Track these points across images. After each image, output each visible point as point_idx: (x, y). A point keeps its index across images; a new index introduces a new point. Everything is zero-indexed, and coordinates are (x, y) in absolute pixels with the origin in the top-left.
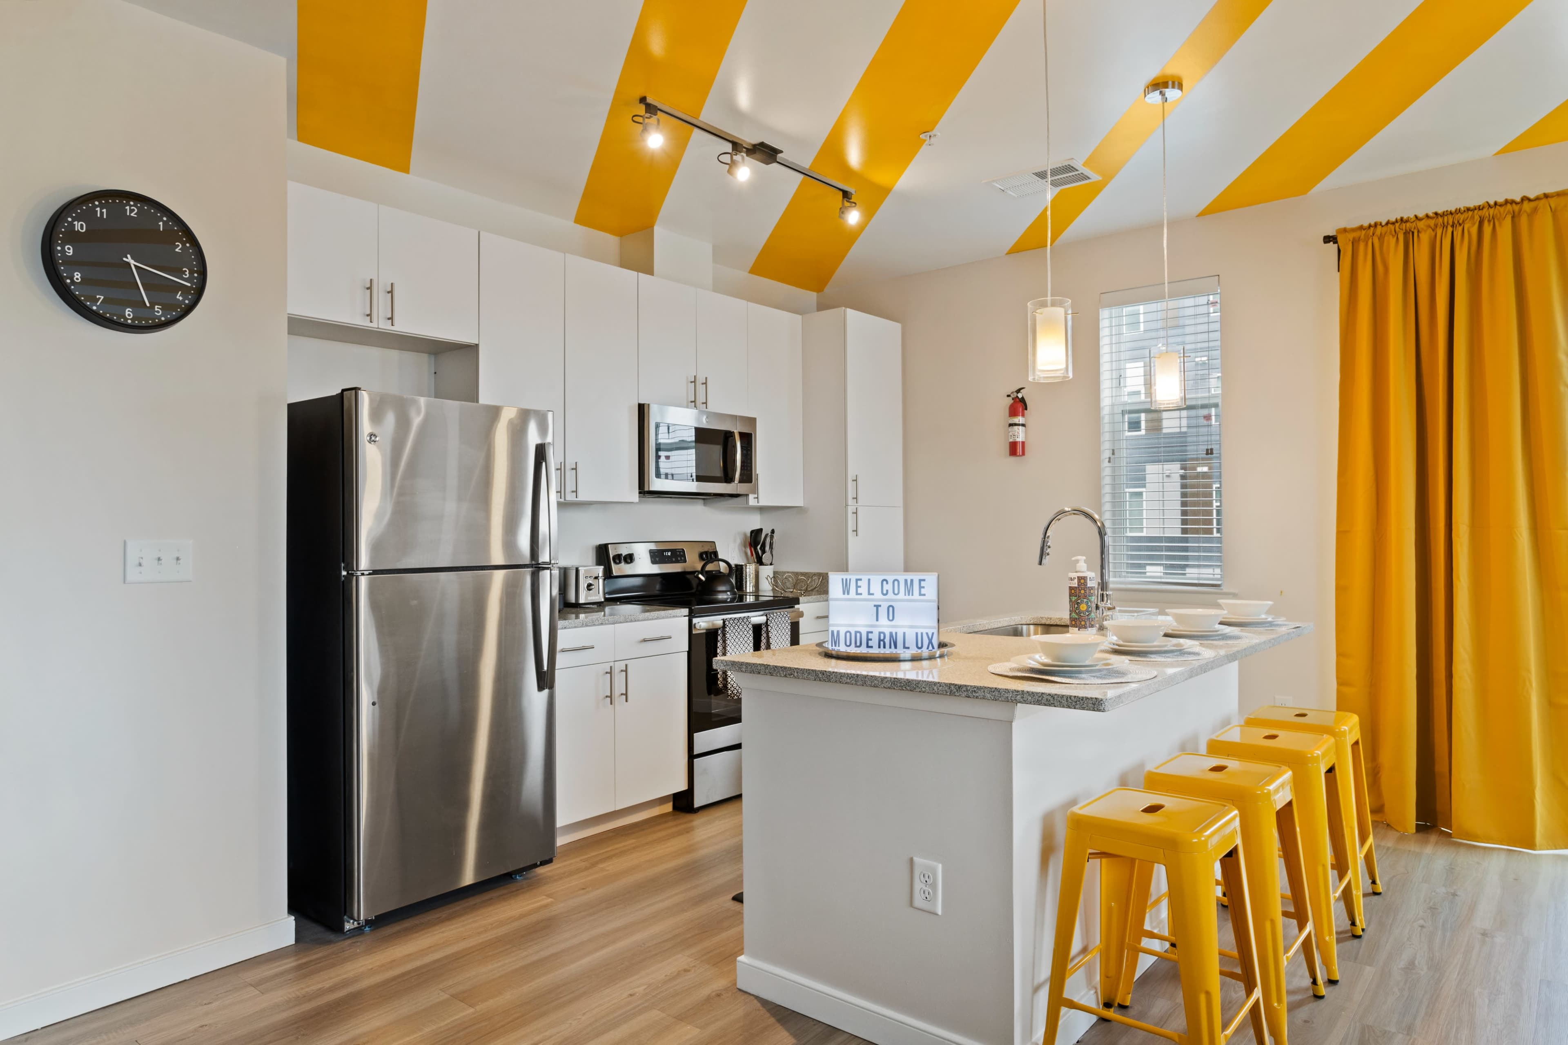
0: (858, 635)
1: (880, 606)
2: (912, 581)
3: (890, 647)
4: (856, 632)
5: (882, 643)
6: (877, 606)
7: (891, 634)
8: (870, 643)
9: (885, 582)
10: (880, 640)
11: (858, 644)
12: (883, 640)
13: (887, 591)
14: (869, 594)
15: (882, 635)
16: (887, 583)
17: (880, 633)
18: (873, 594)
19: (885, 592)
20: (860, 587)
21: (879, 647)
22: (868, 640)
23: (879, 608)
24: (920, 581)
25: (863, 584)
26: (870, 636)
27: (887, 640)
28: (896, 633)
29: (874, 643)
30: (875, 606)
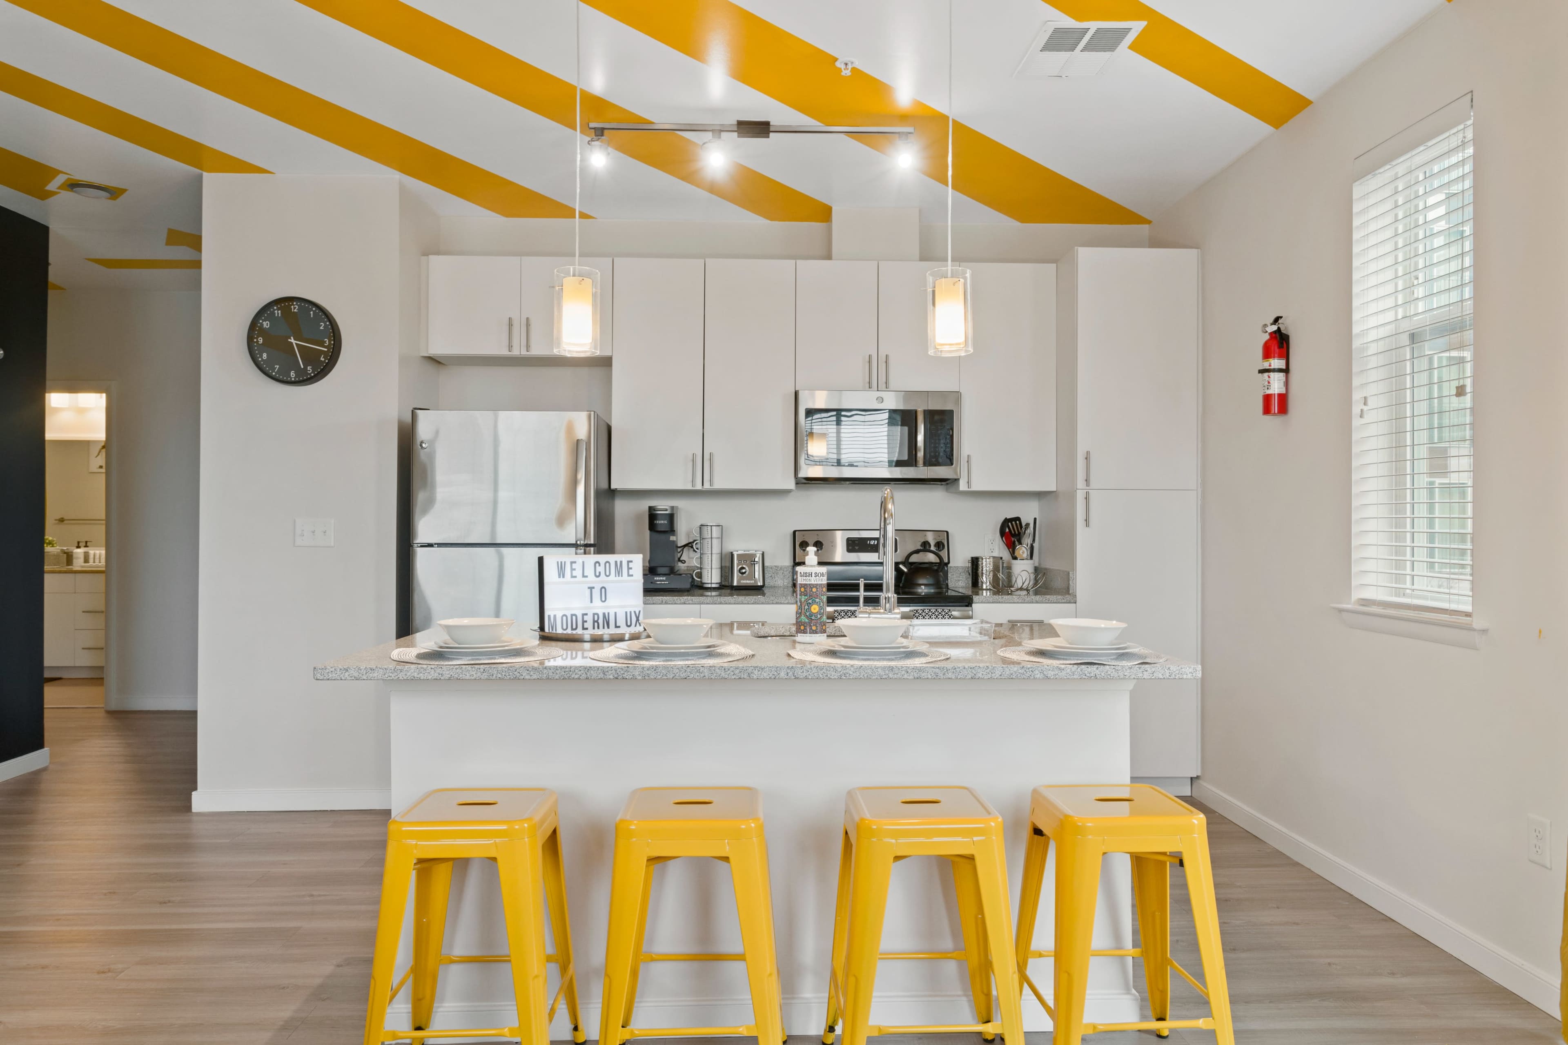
0: (574, 618)
1: (594, 588)
2: (621, 562)
3: (604, 628)
4: (572, 615)
5: (596, 624)
6: (591, 588)
7: (604, 614)
8: (586, 625)
9: (597, 564)
10: (594, 622)
11: (574, 627)
12: (597, 622)
13: (600, 573)
14: (584, 576)
15: (596, 616)
16: (600, 565)
17: (594, 614)
18: (587, 577)
19: (598, 574)
20: (575, 569)
21: (594, 628)
22: (584, 622)
23: (593, 590)
24: (629, 562)
25: (578, 567)
26: (586, 618)
27: (601, 621)
28: (608, 613)
29: (589, 625)
30: (589, 588)
